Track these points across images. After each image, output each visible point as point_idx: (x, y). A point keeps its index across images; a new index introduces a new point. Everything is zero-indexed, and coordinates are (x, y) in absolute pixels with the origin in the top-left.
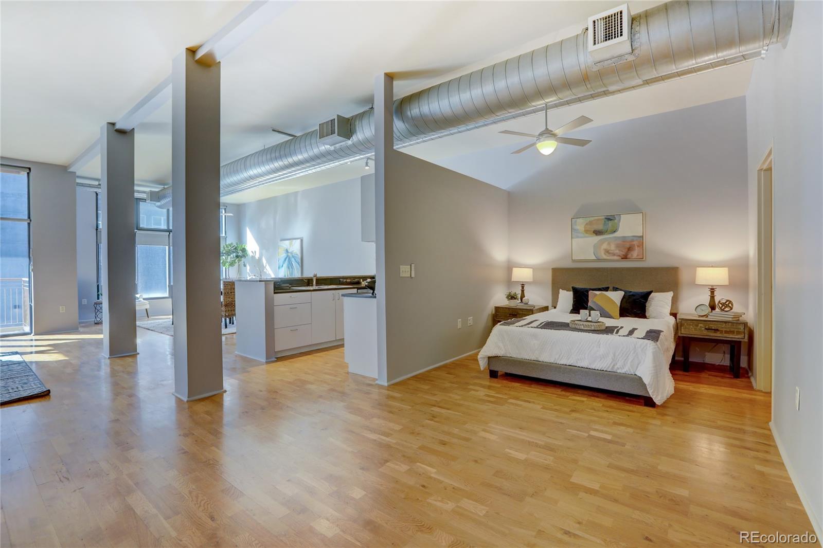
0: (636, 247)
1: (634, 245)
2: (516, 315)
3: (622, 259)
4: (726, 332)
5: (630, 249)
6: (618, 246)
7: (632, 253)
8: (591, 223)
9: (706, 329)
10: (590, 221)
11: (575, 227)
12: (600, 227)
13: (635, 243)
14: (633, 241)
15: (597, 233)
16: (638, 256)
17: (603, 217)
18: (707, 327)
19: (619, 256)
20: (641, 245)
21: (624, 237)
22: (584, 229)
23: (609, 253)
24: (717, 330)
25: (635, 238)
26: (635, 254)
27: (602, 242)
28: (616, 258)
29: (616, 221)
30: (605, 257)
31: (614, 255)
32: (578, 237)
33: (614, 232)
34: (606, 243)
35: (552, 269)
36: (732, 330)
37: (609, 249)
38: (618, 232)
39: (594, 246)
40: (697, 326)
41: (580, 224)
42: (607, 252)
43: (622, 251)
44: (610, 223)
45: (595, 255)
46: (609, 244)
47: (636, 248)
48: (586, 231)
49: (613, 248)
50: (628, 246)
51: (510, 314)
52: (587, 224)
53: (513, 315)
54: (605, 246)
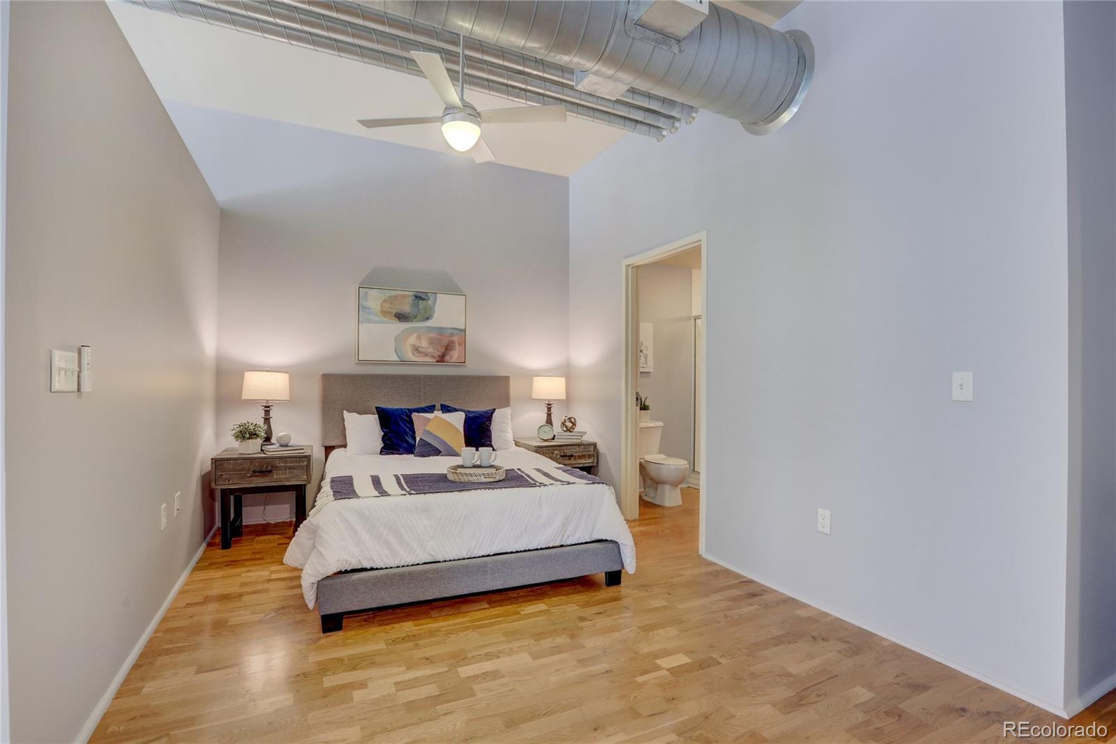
0: (457, 344)
1: (453, 342)
2: (270, 471)
3: (438, 362)
4: (580, 457)
5: (448, 348)
6: (431, 342)
7: (451, 353)
8: (391, 300)
9: (561, 456)
10: (389, 297)
11: (363, 303)
12: (406, 308)
13: (455, 339)
14: (452, 335)
15: (401, 317)
16: (458, 358)
17: (411, 293)
18: (562, 454)
19: (433, 357)
20: (463, 343)
21: (440, 329)
22: (379, 308)
23: (419, 352)
24: (572, 456)
25: (455, 332)
26: (455, 355)
27: (408, 332)
28: (428, 359)
29: (429, 302)
30: (413, 358)
31: (426, 355)
32: (369, 321)
33: (427, 318)
34: (415, 335)
35: (323, 375)
36: (584, 453)
37: (419, 345)
38: (433, 319)
39: (396, 339)
40: (553, 453)
41: (375, 300)
42: (416, 349)
43: (438, 351)
44: (422, 304)
45: (397, 354)
46: (419, 337)
47: (457, 347)
48: (384, 313)
49: (424, 344)
50: (445, 341)
51: (254, 472)
52: (385, 301)
53: (262, 472)
54: (412, 340)
